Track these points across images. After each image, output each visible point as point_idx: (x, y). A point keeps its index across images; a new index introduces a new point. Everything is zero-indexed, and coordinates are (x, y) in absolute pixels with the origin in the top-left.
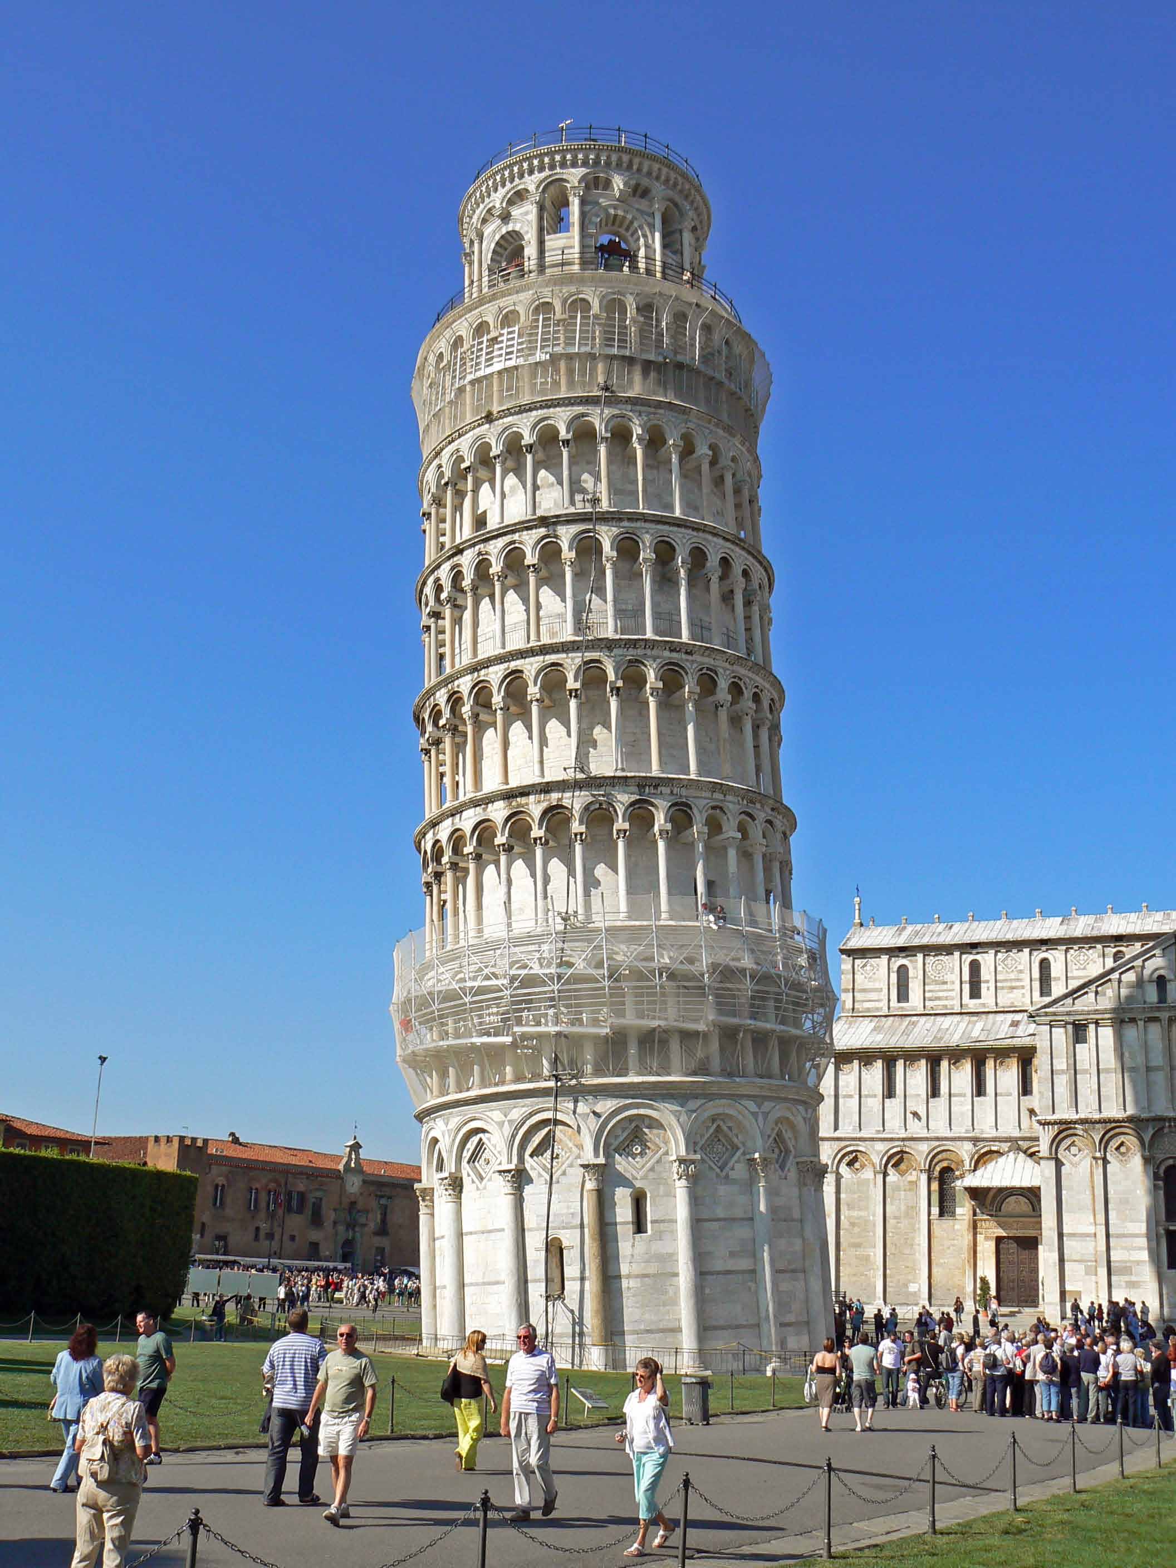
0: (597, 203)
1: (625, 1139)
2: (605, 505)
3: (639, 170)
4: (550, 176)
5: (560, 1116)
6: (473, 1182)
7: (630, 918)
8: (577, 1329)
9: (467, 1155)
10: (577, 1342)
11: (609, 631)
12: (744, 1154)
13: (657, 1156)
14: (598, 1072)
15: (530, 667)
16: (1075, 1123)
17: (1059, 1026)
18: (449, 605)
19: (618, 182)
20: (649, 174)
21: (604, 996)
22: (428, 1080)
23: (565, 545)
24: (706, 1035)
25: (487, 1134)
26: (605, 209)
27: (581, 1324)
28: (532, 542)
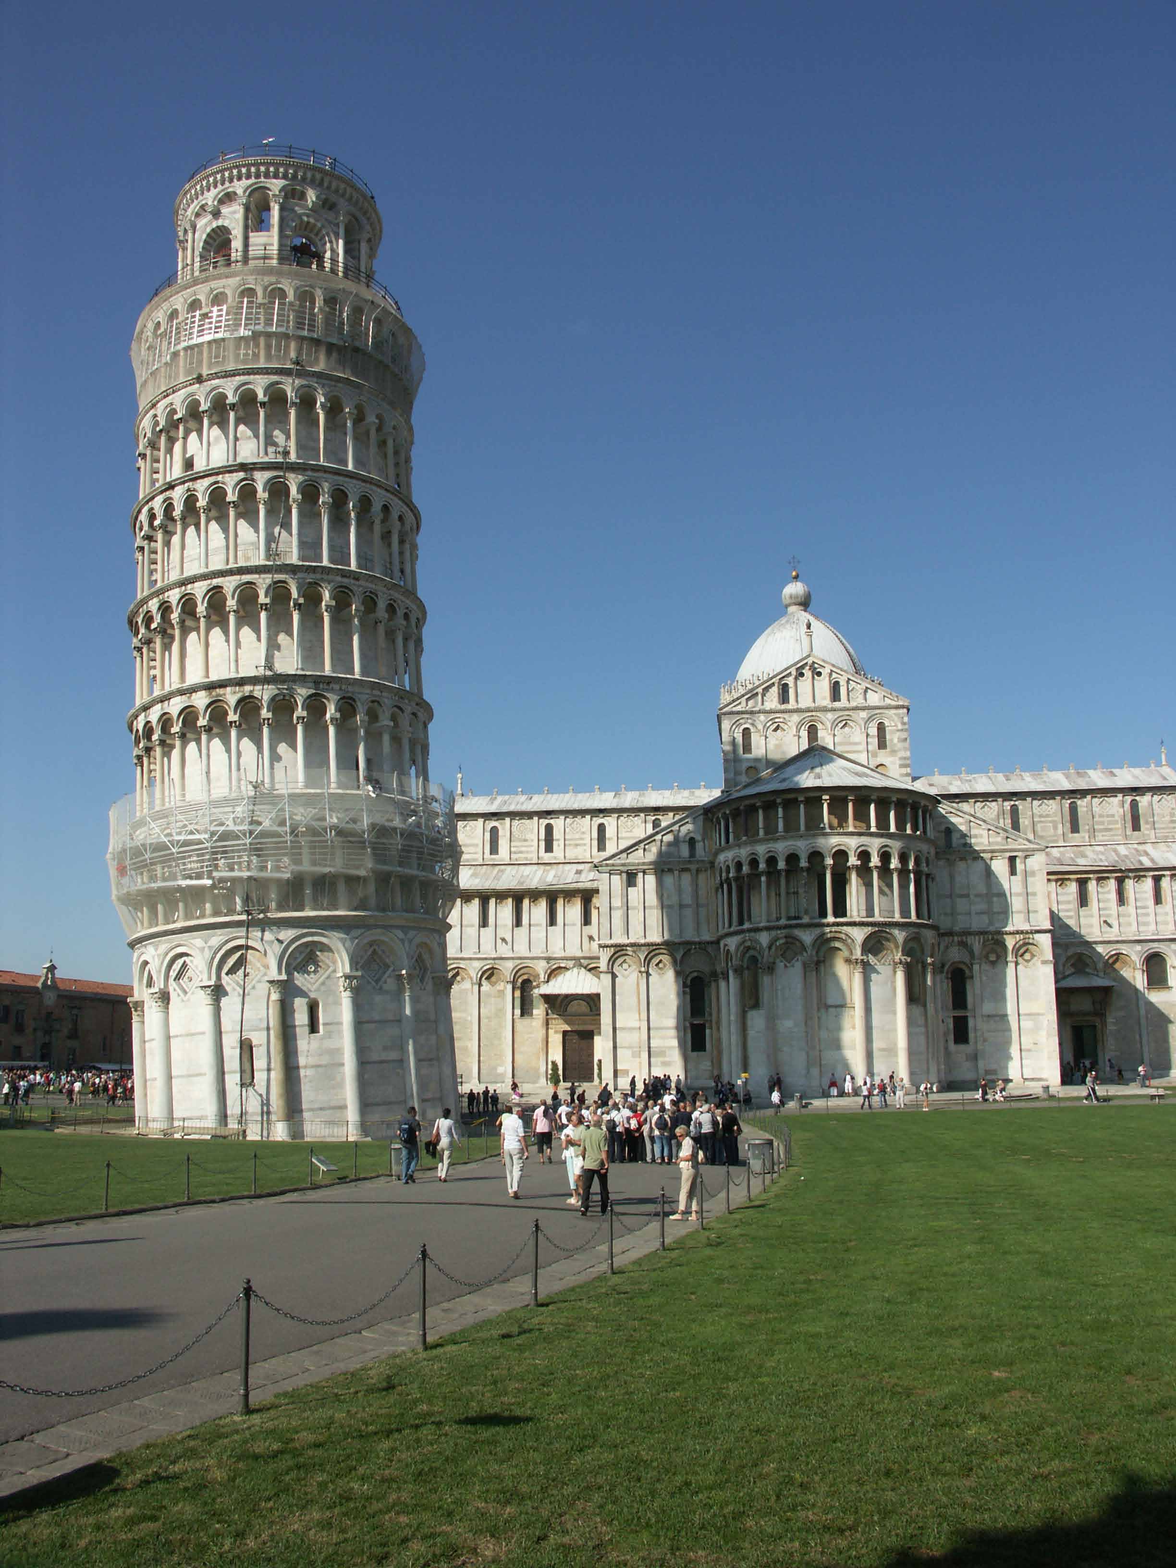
0: (293, 210)
1: (303, 960)
2: (293, 457)
3: (329, 188)
4: (256, 183)
5: (250, 943)
6: (179, 995)
7: (307, 787)
8: (265, 1109)
9: (173, 974)
10: (265, 1119)
11: (294, 558)
12: (394, 970)
13: (328, 972)
14: (281, 908)
15: (229, 584)
16: (627, 946)
17: (616, 874)
18: (161, 531)
19: (311, 196)
20: (336, 191)
21: (286, 848)
22: (139, 914)
23: (260, 488)
24: (365, 879)
25: (190, 958)
26: (300, 216)
27: (268, 1104)
28: (233, 483)
